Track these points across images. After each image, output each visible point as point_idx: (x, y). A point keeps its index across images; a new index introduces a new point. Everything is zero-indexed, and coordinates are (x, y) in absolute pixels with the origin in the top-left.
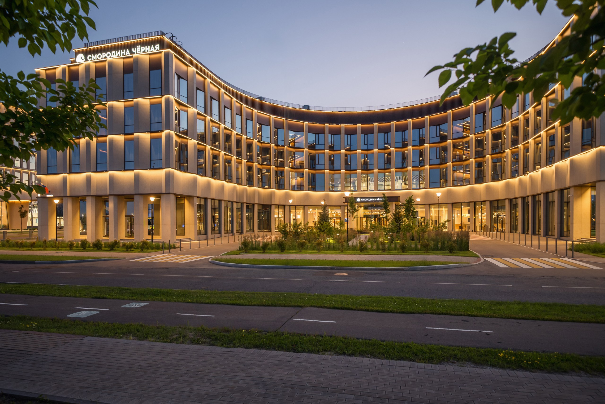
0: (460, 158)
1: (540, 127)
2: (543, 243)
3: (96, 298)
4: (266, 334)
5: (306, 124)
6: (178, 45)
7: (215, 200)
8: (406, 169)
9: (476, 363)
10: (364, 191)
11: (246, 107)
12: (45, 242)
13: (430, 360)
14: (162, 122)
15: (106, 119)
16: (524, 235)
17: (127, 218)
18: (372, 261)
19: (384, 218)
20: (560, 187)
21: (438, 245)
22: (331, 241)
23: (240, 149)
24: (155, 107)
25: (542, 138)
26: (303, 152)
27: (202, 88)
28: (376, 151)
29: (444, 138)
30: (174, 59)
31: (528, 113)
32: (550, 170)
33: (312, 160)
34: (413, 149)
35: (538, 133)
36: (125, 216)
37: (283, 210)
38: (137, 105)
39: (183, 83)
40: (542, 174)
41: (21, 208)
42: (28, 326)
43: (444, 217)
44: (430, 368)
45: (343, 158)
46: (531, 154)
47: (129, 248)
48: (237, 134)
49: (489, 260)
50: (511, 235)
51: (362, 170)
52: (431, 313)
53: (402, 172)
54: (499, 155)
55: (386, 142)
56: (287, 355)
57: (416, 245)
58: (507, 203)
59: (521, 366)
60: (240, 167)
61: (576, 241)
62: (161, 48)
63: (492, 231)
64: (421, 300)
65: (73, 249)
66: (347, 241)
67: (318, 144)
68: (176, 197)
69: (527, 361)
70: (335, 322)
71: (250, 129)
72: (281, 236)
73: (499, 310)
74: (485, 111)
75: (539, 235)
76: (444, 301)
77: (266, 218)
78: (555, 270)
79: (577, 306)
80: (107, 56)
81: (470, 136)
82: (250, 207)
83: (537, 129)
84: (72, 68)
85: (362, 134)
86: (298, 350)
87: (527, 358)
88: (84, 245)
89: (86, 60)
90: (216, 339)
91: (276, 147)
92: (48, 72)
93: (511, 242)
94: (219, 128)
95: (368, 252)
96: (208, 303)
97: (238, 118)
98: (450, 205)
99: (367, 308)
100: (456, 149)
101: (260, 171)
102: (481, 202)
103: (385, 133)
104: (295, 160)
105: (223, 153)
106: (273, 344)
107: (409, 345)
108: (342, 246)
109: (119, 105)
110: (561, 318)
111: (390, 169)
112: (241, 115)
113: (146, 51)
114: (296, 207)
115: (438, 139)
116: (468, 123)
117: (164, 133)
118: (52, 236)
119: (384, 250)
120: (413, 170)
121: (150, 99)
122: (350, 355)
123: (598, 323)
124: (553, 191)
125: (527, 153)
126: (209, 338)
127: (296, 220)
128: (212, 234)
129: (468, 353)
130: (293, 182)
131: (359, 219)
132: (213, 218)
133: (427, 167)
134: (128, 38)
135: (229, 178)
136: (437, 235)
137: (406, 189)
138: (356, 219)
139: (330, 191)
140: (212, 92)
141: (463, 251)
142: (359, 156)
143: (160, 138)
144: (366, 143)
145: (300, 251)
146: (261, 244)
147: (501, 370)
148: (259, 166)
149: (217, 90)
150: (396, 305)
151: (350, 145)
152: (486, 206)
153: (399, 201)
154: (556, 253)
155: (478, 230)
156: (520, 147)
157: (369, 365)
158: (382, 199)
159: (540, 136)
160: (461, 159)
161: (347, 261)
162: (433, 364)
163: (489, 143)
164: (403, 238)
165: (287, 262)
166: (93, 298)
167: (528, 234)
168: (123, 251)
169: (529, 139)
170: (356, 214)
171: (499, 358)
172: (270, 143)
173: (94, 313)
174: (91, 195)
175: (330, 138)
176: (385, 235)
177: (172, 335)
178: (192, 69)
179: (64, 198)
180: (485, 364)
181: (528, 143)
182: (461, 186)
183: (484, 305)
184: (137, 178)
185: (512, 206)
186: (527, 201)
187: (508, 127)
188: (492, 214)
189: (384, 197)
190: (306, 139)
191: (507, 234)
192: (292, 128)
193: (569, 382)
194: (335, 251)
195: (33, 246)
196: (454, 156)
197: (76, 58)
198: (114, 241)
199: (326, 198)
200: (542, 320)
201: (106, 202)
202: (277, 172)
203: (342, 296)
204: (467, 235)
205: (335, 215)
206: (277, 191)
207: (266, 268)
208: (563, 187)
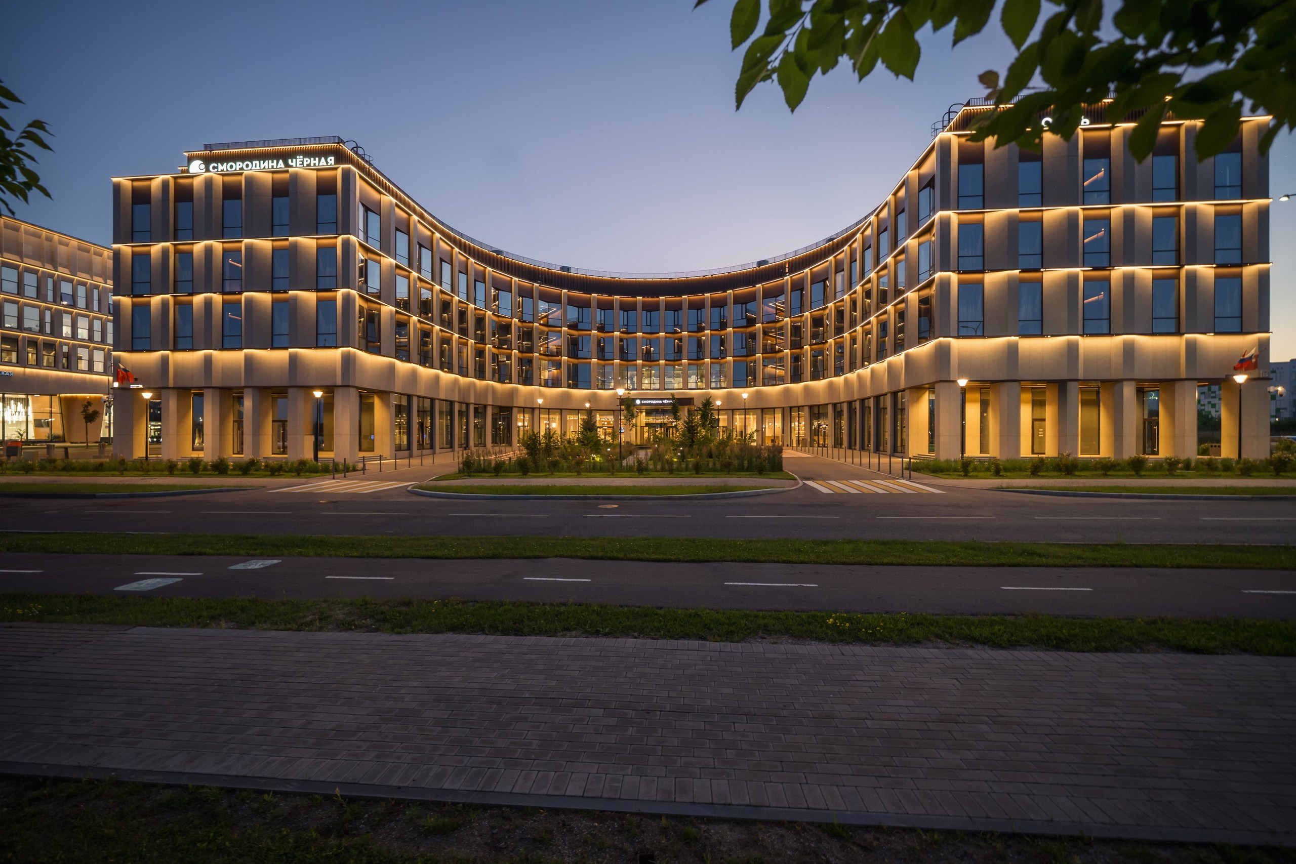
0: (771, 349)
1: (870, 312)
2: (874, 460)
3: (185, 554)
4: (473, 606)
5: (565, 293)
6: (367, 162)
7: (424, 398)
8: (702, 361)
9: (795, 637)
10: (646, 390)
11: (475, 262)
12: (123, 462)
13: (729, 636)
14: (336, 276)
15: (240, 266)
16: (851, 451)
17: (276, 424)
18: (653, 487)
19: (672, 427)
20: (894, 389)
21: (743, 463)
22: (598, 459)
23: (464, 325)
24: (325, 252)
25: (872, 326)
26: (560, 332)
27: (405, 228)
28: (662, 335)
29: (751, 322)
30: (359, 182)
31: (855, 292)
32: (881, 366)
33: (574, 345)
34: (712, 335)
35: (867, 319)
36: (273, 421)
37: (531, 416)
38: (295, 247)
39: (374, 219)
40: (872, 371)
41: (87, 406)
42: (20, 611)
43: (752, 426)
44: (729, 650)
45: (617, 344)
46: (858, 346)
47: (275, 470)
48: (460, 302)
49: (810, 483)
50: (836, 450)
51: (643, 361)
52: (732, 561)
53: (697, 365)
54: (820, 346)
55: (676, 323)
56: (500, 642)
57: (714, 464)
58: (830, 409)
59: (859, 637)
60: (465, 351)
61: (913, 459)
62: (337, 162)
63: (812, 445)
64: (719, 541)
65: (175, 473)
66: (619, 458)
67: (582, 322)
68: (360, 392)
69: (865, 629)
70: (590, 580)
71: (480, 295)
72: (525, 451)
73: (824, 552)
74: (804, 288)
75: (869, 451)
76: (750, 542)
77: (506, 427)
78: (890, 495)
79: (922, 543)
80: (245, 168)
81: (785, 319)
82: (480, 411)
83: (866, 314)
84: (181, 181)
85: (643, 310)
86: (522, 632)
87: (865, 624)
88: (195, 467)
89: (207, 170)
90: (384, 620)
91: (519, 324)
92: (136, 184)
93: (836, 460)
94: (432, 290)
95: (649, 474)
96: (388, 557)
97: (463, 277)
98: (759, 411)
99: (640, 556)
100: (766, 337)
101: (495, 357)
102: (799, 407)
103: (675, 311)
104: (548, 343)
105: (437, 328)
106: (482, 623)
107: (699, 613)
108: (613, 466)
109: (264, 244)
110: (903, 561)
111: (681, 360)
112: (467, 274)
113: (312, 165)
114: (549, 410)
115: (744, 323)
116: (781, 303)
117: (340, 293)
118: (139, 452)
119: (671, 471)
120: (712, 363)
121: (317, 239)
122: (606, 635)
123: (950, 565)
124: (886, 394)
125: (853, 345)
126: (372, 617)
127: (549, 429)
128: (418, 449)
129: (784, 620)
130: (545, 375)
131: (639, 428)
132: (421, 425)
133: (730, 359)
134: (282, 142)
135: (446, 366)
136: (741, 450)
137: (703, 389)
138: (634, 429)
139: (598, 389)
140: (420, 236)
141: (776, 471)
142: (639, 342)
143: (334, 300)
144: (649, 324)
145: (552, 474)
146: (493, 464)
147: (830, 646)
148: (495, 351)
149: (429, 233)
150: (683, 549)
151: (627, 325)
152: (805, 413)
153: (693, 404)
154: (890, 474)
155: (795, 444)
156: (846, 336)
157: (634, 651)
158: (670, 402)
159: (869, 323)
160: (773, 351)
161: (619, 486)
162: (733, 642)
163: (808, 330)
164: (698, 455)
165: (528, 490)
166: (180, 554)
167: (855, 449)
168: (265, 476)
169: (856, 326)
170: (634, 421)
171: (828, 626)
172: (512, 318)
173: (170, 581)
174: (213, 386)
175: (599, 315)
176: (673, 450)
177: (304, 616)
178: (387, 199)
179: (163, 391)
180: (808, 637)
181: (855, 331)
182: (773, 385)
183: (804, 545)
184: (293, 359)
185: (836, 413)
186: (854, 407)
187: (831, 310)
188: (811, 424)
189: (673, 398)
190: (565, 313)
191: (830, 449)
192: (544, 297)
193: (924, 658)
194: (602, 474)
195: (99, 468)
196: (765, 346)
197: (188, 166)
198: (250, 459)
199: (592, 399)
200: (880, 565)
201: (240, 400)
202: (521, 359)
203: (605, 539)
204: (780, 450)
205: (606, 423)
206: (520, 387)
207: (497, 499)
208: (897, 389)
